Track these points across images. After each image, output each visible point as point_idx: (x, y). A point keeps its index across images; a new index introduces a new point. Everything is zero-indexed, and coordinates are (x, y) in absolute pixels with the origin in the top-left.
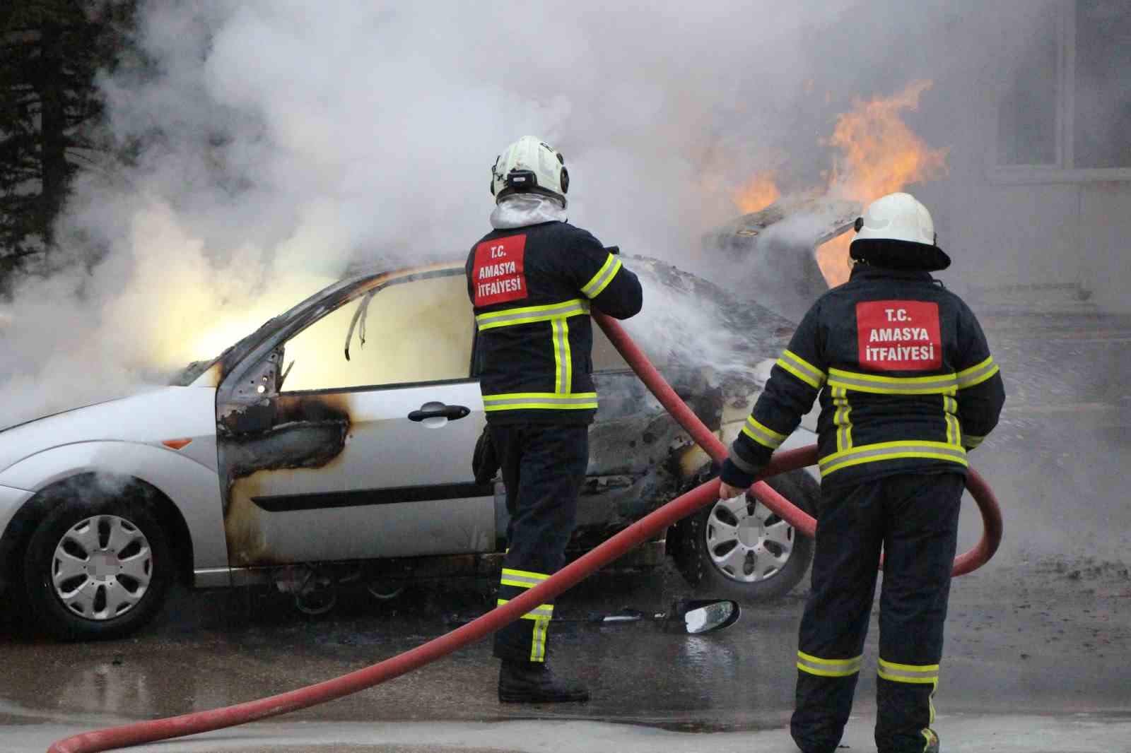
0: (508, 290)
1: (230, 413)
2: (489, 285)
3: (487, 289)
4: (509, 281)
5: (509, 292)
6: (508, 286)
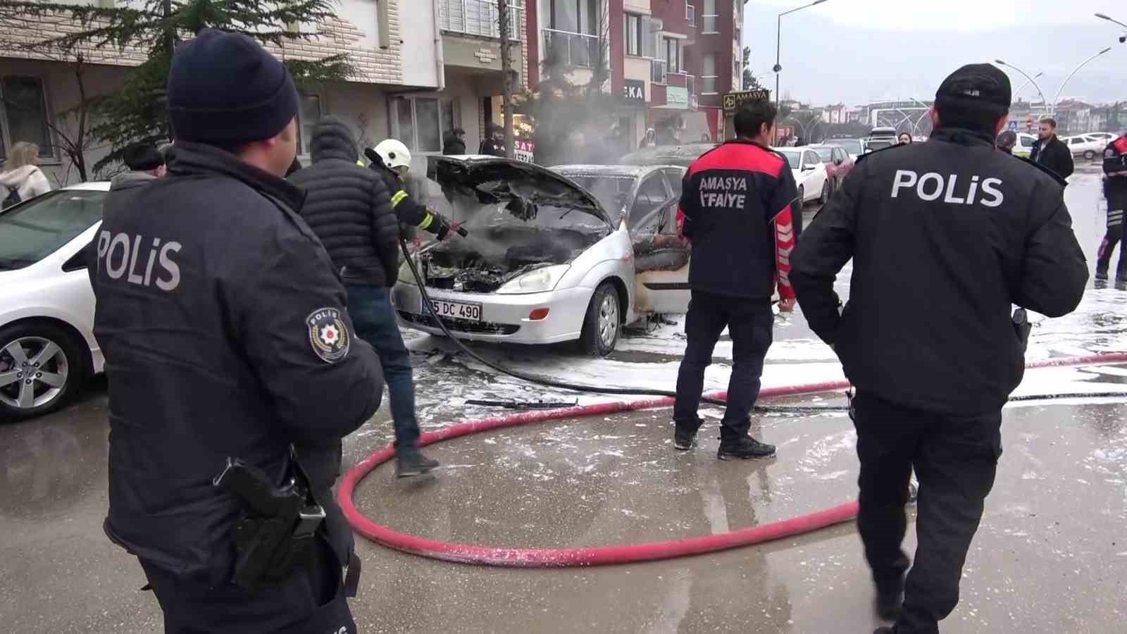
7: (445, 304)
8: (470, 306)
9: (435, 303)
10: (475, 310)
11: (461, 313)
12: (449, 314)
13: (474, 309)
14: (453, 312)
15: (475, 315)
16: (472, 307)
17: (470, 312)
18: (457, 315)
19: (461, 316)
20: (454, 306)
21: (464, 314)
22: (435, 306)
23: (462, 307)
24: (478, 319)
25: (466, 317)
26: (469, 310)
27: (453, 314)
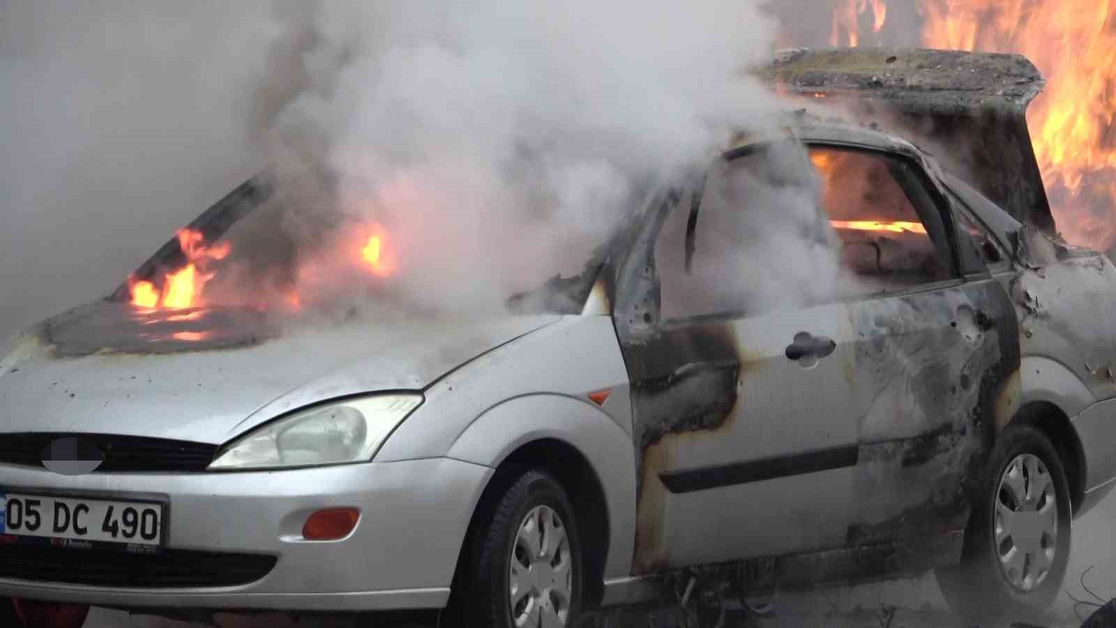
7: (58, 506)
8: (134, 506)
9: (29, 503)
10: (149, 518)
11: (106, 528)
12: (70, 534)
13: (146, 512)
14: (80, 526)
15: (149, 531)
16: (140, 509)
17: (134, 524)
18: (96, 533)
19: (107, 537)
20: (87, 510)
21: (114, 530)
22: (29, 513)
23: (111, 510)
24: (156, 541)
25: (120, 538)
26: (130, 518)
27: (84, 531)
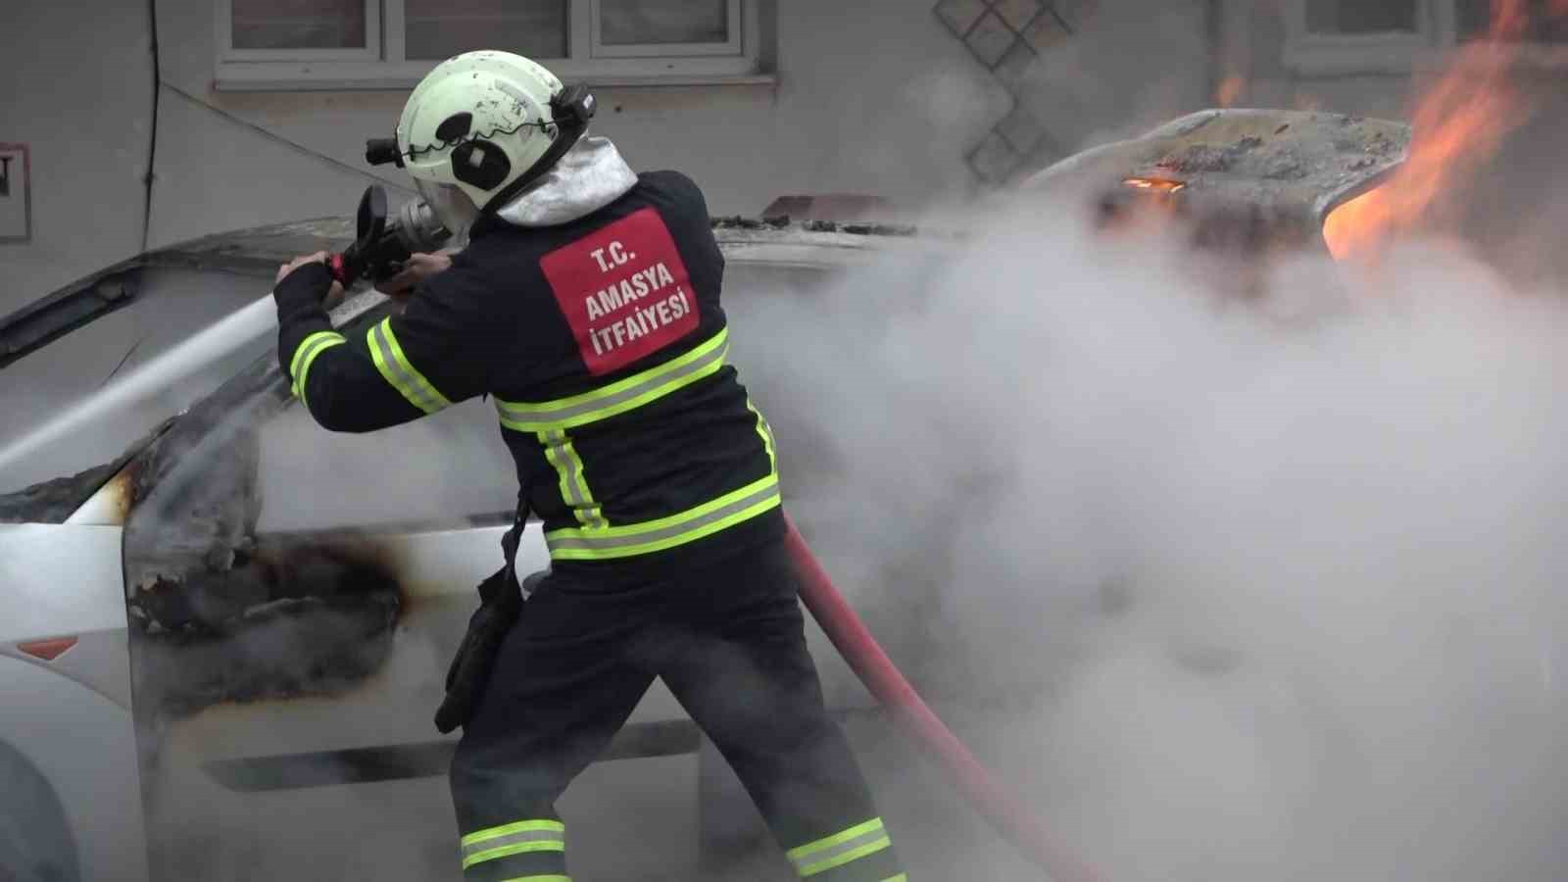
0: (665, 321)
1: (154, 581)
2: (620, 324)
3: (618, 335)
4: (664, 303)
5: (668, 325)
6: (663, 313)
